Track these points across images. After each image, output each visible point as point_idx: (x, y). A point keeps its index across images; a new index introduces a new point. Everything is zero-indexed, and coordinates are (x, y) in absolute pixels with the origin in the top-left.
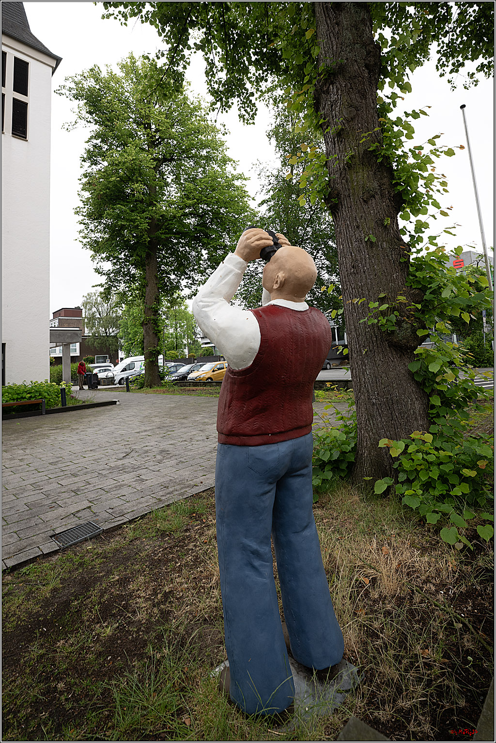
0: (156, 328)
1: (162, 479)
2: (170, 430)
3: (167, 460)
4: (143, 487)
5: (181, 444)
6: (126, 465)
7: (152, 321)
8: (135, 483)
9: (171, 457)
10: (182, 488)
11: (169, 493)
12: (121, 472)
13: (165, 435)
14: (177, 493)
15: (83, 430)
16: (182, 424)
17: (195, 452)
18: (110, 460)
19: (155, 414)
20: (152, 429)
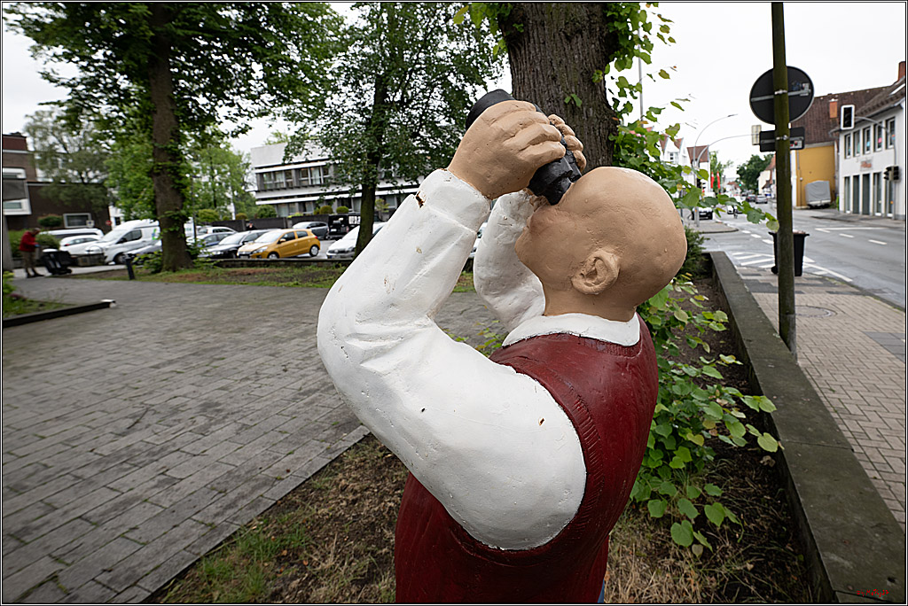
0: (177, 181)
1: (211, 473)
2: (217, 357)
3: (218, 426)
4: (174, 499)
5: (240, 385)
6: (135, 447)
7: (168, 170)
8: (157, 490)
9: (224, 418)
10: (254, 489)
11: (229, 507)
12: (126, 466)
13: (208, 368)
14: (245, 502)
15: (40, 369)
16: (238, 342)
17: (268, 403)
18: (101, 439)
19: (187, 324)
20: (183, 358)
